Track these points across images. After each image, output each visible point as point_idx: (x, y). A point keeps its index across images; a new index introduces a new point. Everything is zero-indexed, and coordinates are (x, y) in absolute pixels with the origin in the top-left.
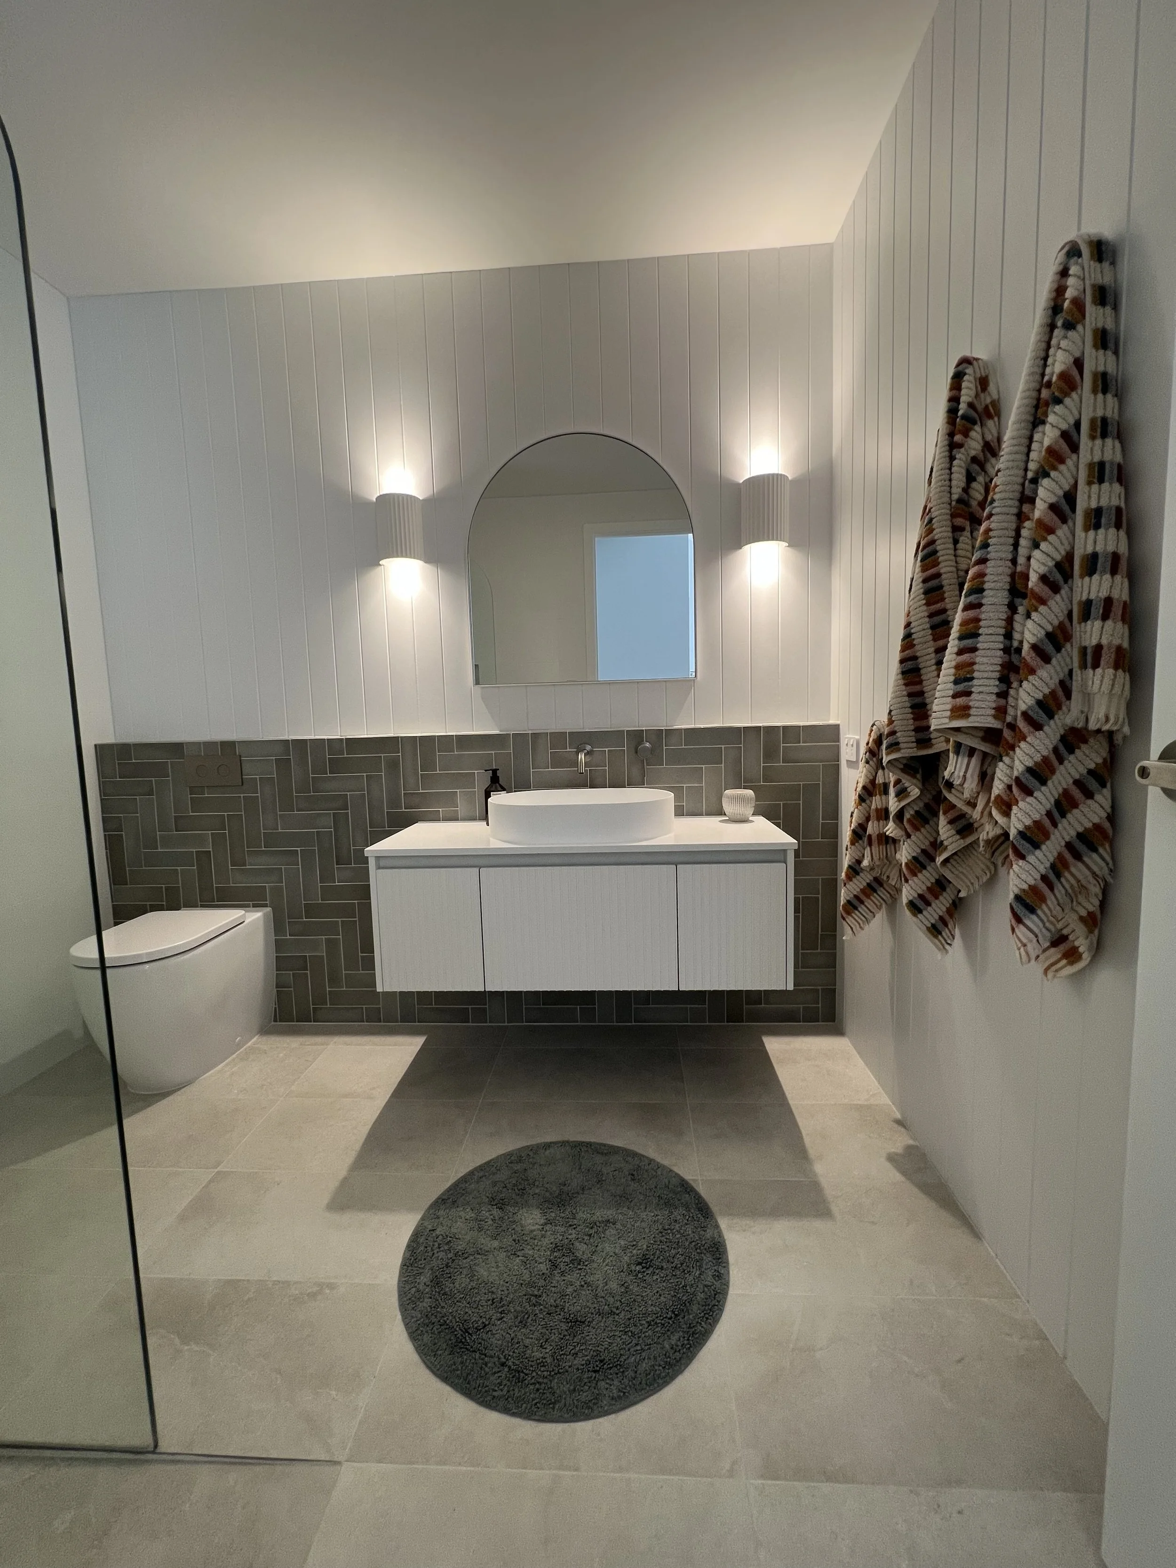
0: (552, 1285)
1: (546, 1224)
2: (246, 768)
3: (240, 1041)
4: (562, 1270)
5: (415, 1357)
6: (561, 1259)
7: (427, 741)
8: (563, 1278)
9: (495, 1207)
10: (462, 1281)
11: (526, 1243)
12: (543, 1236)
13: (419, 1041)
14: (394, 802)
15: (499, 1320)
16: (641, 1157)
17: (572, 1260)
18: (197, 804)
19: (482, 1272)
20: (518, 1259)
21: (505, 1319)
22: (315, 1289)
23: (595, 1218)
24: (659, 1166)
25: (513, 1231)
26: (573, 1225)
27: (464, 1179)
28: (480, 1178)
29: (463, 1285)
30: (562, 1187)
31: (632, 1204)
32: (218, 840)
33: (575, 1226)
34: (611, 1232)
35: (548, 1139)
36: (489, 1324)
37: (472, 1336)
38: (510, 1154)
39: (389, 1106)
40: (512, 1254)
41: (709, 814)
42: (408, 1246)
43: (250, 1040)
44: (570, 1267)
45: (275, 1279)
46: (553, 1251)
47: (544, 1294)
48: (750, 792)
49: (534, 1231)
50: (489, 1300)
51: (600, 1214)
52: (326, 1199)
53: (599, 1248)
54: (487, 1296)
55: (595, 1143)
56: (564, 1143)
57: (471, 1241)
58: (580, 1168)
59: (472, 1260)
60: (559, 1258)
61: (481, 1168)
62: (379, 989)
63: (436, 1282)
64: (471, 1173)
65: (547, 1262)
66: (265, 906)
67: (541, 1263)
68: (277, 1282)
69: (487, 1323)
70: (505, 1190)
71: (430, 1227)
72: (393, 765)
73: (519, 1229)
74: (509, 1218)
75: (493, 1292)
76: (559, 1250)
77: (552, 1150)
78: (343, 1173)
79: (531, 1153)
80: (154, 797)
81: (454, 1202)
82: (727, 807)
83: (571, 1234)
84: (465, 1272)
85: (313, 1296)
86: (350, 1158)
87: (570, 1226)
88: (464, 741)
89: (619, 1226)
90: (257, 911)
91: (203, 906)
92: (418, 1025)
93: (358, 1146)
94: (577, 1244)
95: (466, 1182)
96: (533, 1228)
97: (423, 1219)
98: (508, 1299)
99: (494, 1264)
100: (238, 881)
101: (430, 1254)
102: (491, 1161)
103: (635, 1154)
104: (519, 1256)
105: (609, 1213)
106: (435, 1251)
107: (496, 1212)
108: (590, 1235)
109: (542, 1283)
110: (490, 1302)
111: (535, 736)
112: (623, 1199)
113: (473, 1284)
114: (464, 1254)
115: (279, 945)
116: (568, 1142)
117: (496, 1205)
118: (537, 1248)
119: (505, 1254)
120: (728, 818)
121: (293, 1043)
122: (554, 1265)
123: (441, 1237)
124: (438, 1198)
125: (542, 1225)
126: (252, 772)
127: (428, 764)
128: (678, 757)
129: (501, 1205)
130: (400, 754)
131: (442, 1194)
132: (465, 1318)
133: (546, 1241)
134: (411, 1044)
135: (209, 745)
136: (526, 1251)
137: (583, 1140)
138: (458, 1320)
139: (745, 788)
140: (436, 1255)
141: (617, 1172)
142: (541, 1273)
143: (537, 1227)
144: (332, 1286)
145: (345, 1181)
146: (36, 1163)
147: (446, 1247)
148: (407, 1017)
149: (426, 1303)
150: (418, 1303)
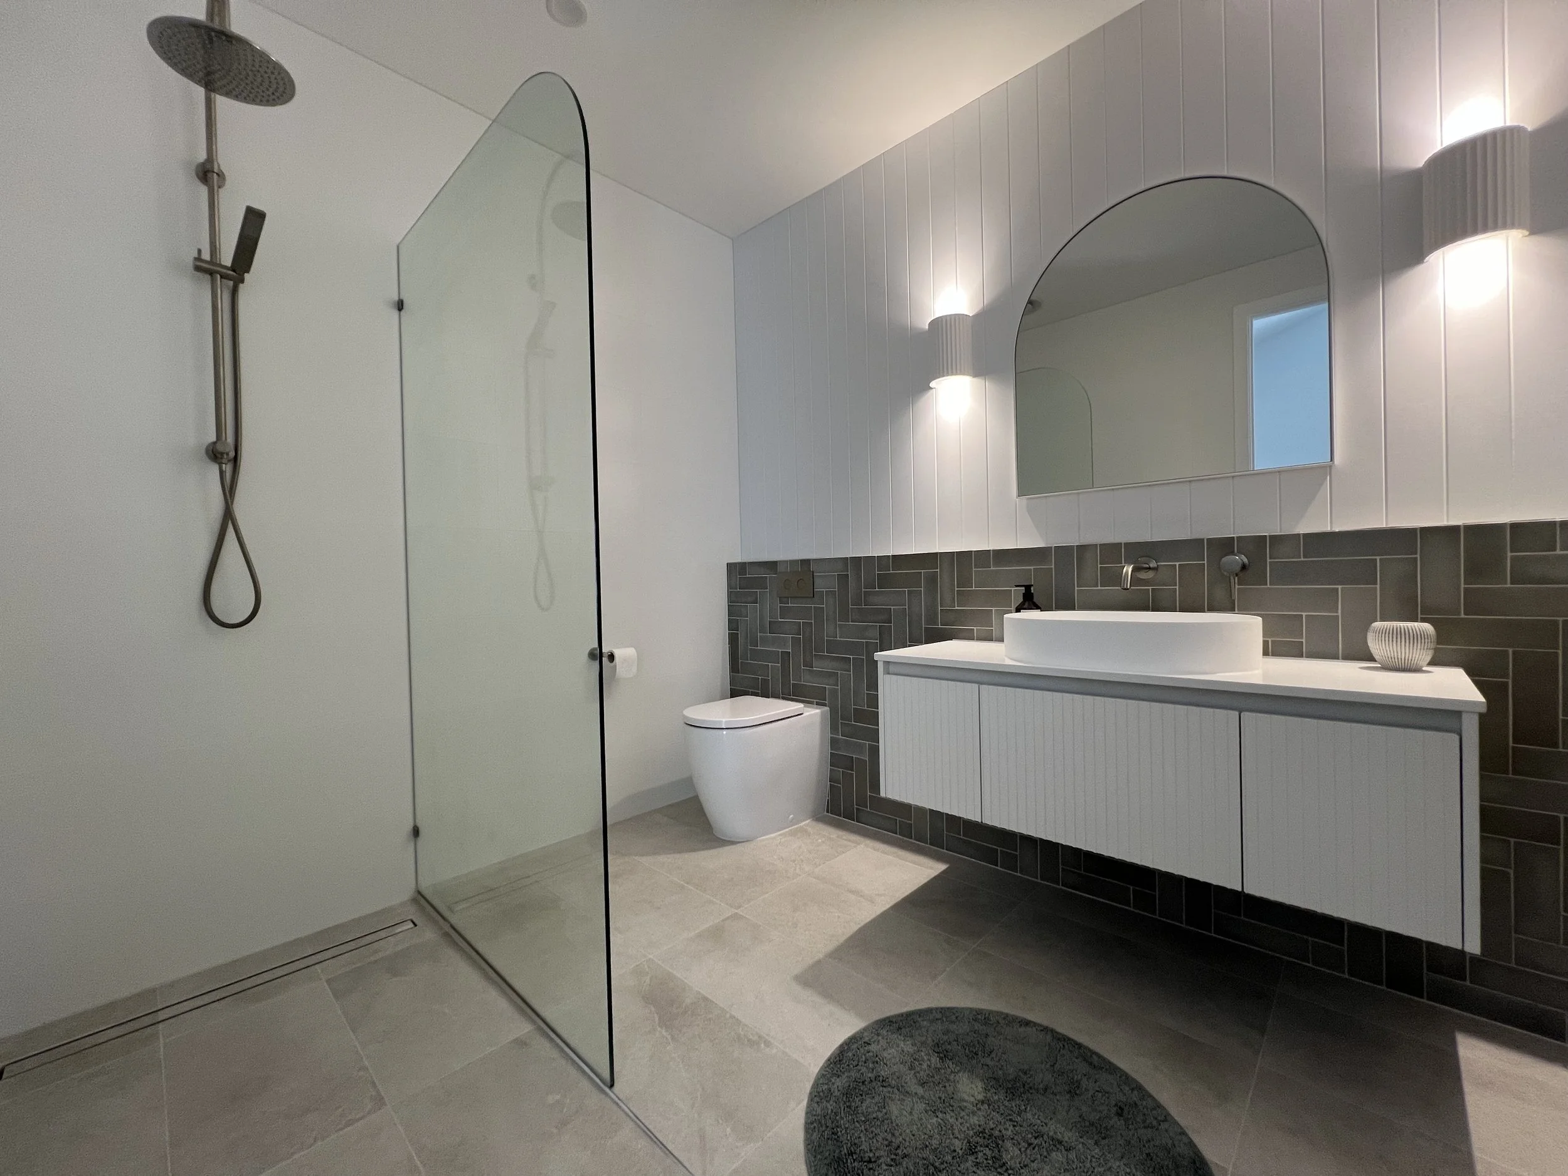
0: (959, 1169)
1: (983, 1102)
2: (817, 581)
3: (793, 819)
4: (978, 1161)
5: (800, 1146)
6: (982, 1149)
7: (963, 557)
8: (975, 1169)
9: (936, 1055)
10: (868, 1105)
11: (951, 1108)
12: (974, 1113)
13: (941, 867)
14: (931, 618)
15: (887, 1165)
16: (1144, 1094)
17: (995, 1157)
18: (784, 612)
19: (894, 1109)
20: (935, 1119)
21: (893, 1169)
22: (755, 1038)
23: (1044, 1129)
24: (1167, 1117)
25: (943, 1089)
26: (1014, 1121)
27: (921, 1013)
28: (937, 1019)
29: (869, 1110)
30: (1020, 1074)
31: (1103, 1142)
32: (796, 642)
33: (1015, 1124)
34: (1057, 1156)
35: (1030, 1017)
36: (875, 1162)
37: (854, 1162)
38: (979, 1012)
39: (884, 915)
40: (931, 1110)
41: (1348, 657)
42: (841, 1046)
43: (804, 820)
44: (989, 1163)
45: (733, 1013)
46: (977, 1134)
47: (945, 1171)
48: (1427, 627)
49: (966, 1101)
50: (887, 1140)
51: (1054, 1128)
52: (797, 970)
53: (1034, 1165)
54: (886, 1134)
55: (1086, 1048)
56: (1045, 1029)
57: (897, 1074)
58: (1053, 1066)
59: (889, 1092)
60: (981, 1146)
61: (943, 1011)
62: (883, 794)
63: (848, 1093)
64: (930, 1011)
65: (965, 1142)
66: (824, 705)
67: (957, 1138)
68: (732, 1017)
69: (873, 1160)
70: (955, 1043)
71: (866, 1039)
72: (932, 580)
73: (950, 1089)
74: (945, 1073)
75: (893, 1135)
76: (984, 1138)
77: (1029, 1029)
78: (821, 956)
79: (1002, 1022)
80: (758, 605)
81: (900, 1028)
82: (1375, 646)
83: (1006, 1129)
84: (877, 1099)
85: (752, 1043)
86: (831, 946)
87: (1011, 1120)
88: (1002, 556)
89: (1072, 1155)
90: (817, 708)
91: (784, 698)
92: (945, 853)
93: (842, 939)
94: (1008, 1144)
95: (920, 1016)
96: (966, 1098)
97: (865, 1029)
98: (905, 1151)
99: (909, 1109)
100: (807, 681)
101: (855, 1063)
102: (953, 1008)
103: (1139, 1088)
104: (937, 1117)
105: (1068, 1136)
106: (860, 1064)
107: (935, 1060)
108: (1030, 1144)
109: (949, 1158)
110: (886, 1143)
111: (1082, 548)
112: (1096, 1130)
113: (880, 1115)
114: (884, 1082)
115: (834, 742)
116: (1052, 1031)
117: (938, 1053)
118: (960, 1120)
119: (924, 1106)
120: (1380, 666)
121: (833, 833)
122: (972, 1150)
123: (871, 1054)
124: (888, 1018)
125: (978, 1100)
126: (821, 586)
127: (964, 581)
128: (1291, 574)
129: (944, 1056)
130: (938, 570)
131: (892, 1017)
132: (856, 1141)
133: (974, 1120)
134: (931, 868)
135: (793, 562)
136: (948, 1117)
137: (1075, 1038)
138: (849, 1138)
139: (1423, 620)
140: (859, 1067)
141: (1100, 1094)
142: (952, 1148)
143: (972, 1099)
144: (768, 1044)
145: (819, 962)
146: (646, 861)
147: (871, 1065)
148: (936, 841)
149: (830, 1106)
150: (823, 1100)
